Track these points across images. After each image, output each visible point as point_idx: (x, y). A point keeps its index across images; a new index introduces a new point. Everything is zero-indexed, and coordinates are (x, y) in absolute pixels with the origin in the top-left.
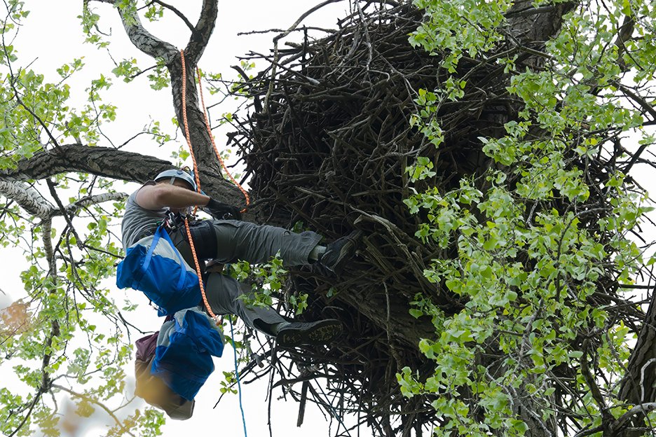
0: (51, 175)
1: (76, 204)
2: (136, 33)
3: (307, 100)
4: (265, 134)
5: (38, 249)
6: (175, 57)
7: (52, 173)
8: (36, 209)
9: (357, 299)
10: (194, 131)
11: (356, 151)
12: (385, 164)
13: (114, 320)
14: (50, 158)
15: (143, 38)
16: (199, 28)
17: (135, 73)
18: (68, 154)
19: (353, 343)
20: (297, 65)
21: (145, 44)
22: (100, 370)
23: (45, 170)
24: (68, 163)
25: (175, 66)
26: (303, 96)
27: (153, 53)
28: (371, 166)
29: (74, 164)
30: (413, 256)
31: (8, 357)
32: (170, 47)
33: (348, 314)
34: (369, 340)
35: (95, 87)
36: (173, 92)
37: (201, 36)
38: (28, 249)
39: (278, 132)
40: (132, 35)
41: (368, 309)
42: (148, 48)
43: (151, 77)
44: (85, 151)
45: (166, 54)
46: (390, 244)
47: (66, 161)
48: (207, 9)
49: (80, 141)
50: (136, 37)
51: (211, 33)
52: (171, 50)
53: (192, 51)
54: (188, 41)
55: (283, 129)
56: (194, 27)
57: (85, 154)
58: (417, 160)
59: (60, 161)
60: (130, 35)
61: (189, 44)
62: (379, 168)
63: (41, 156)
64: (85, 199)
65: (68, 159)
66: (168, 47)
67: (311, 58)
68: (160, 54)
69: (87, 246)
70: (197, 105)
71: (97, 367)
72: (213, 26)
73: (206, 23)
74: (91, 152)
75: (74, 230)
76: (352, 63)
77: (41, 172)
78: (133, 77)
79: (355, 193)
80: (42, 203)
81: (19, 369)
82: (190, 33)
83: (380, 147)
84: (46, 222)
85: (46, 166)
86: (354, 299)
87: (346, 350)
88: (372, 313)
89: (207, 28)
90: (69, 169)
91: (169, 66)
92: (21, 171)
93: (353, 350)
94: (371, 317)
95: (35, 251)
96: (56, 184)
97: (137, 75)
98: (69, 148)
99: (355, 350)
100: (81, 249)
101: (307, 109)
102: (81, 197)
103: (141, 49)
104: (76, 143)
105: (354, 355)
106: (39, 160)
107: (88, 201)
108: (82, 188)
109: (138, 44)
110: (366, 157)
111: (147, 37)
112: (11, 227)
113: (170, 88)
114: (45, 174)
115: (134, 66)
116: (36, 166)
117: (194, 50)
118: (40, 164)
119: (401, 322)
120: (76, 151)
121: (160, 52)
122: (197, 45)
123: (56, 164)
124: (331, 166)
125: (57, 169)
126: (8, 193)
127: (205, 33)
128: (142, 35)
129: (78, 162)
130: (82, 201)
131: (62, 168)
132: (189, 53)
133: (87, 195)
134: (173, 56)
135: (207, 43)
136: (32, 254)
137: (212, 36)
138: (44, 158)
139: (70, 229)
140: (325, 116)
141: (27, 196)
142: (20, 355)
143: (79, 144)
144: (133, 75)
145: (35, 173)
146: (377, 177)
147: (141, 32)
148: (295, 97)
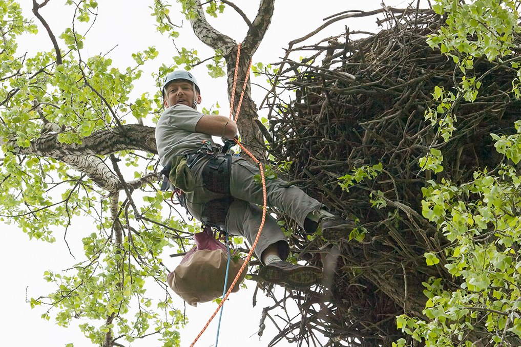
0: (113, 151)
1: (142, 179)
2: (199, 26)
3: (342, 93)
4: (304, 123)
5: (106, 219)
6: (232, 49)
7: (114, 149)
8: (104, 182)
9: (379, 278)
10: (244, 118)
11: (385, 142)
12: (411, 155)
13: (165, 287)
14: (114, 136)
15: (205, 31)
16: (256, 24)
17: (196, 63)
18: (130, 133)
19: (374, 319)
20: (338, 61)
21: (206, 36)
22: (159, 332)
23: (108, 147)
24: (128, 141)
25: (232, 57)
26: (339, 89)
27: (213, 45)
28: (398, 156)
29: (134, 143)
30: (431, 241)
31: (77, 316)
32: (229, 40)
33: (371, 291)
34: (389, 316)
35: (161, 73)
36: (228, 81)
37: (257, 31)
38: (98, 219)
39: (316, 123)
40: (195, 28)
41: (389, 288)
42: (209, 40)
43: (210, 66)
44: (145, 131)
45: (224, 47)
46: (411, 229)
47: (127, 139)
48: (264, 6)
49: (142, 122)
50: (199, 30)
51: (266, 29)
52: (230, 43)
53: (249, 45)
54: (246, 35)
55: (321, 120)
56: (252, 23)
57: (144, 134)
58: (429, 151)
59: (122, 139)
60: (194, 28)
61: (246, 38)
62: (405, 159)
63: (106, 134)
64: (151, 175)
65: (128, 138)
66: (227, 40)
67: (351, 56)
68: (219, 46)
69: (144, 218)
70: (249, 94)
71: (156, 329)
72: (269, 22)
73: (262, 20)
74: (150, 132)
75: (133, 202)
76: (386, 62)
77: (104, 148)
78: (193, 66)
79: (381, 180)
80: (111, 177)
81: (84, 327)
82: (248, 28)
83: (406, 139)
84: (114, 194)
85: (109, 143)
86: (377, 278)
87: (369, 325)
88: (393, 292)
89: (263, 24)
90: (129, 147)
91: (227, 57)
92: (86, 147)
93: (374, 325)
94: (391, 295)
95: (103, 221)
96: (118, 160)
97: (198, 64)
98: (131, 128)
99: (375, 326)
100: (138, 220)
101: (343, 102)
102: (148, 174)
103: (203, 41)
104: (138, 123)
105: (374, 330)
106: (103, 137)
107: (153, 177)
108: (149, 165)
109: (201, 36)
110: (393, 147)
111: (209, 30)
112: (84, 198)
113: (226, 77)
114: (108, 150)
115: (194, 56)
116: (100, 143)
117: (250, 43)
118: (104, 141)
119: (418, 302)
120: (136, 131)
121: (220, 44)
122: (253, 39)
123: (118, 142)
124: (362, 155)
125: (119, 146)
126: (79, 166)
127: (261, 28)
128: (204, 28)
129: (137, 141)
130: (148, 177)
131: (124, 146)
132: (246, 46)
133: (153, 171)
134: (231, 48)
135: (263, 38)
136: (101, 224)
137: (267, 32)
138: (108, 136)
139: (130, 202)
140: (360, 109)
141: (96, 170)
142: (88, 315)
143: (141, 125)
144: (194, 64)
145: (99, 149)
146: (403, 167)
147: (204, 25)
148: (332, 90)
